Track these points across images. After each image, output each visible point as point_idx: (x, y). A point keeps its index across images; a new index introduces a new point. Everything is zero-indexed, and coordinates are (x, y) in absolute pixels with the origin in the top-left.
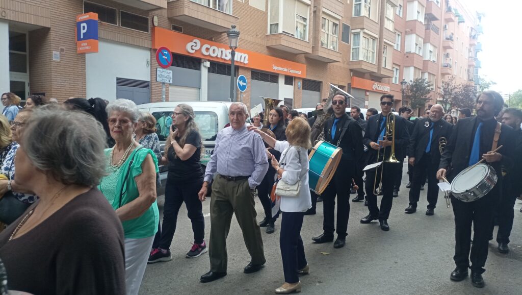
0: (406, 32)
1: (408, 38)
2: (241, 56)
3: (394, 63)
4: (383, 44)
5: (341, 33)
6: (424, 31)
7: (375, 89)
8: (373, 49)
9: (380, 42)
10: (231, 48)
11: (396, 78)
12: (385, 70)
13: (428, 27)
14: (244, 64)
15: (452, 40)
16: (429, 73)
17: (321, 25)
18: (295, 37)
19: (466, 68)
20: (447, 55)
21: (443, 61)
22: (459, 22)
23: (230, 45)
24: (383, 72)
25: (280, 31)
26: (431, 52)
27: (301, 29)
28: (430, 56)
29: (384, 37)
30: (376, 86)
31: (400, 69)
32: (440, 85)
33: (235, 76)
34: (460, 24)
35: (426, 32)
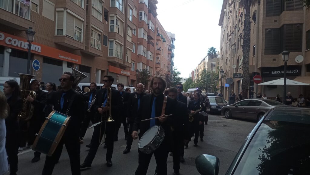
0: (138, 43)
1: (139, 47)
2: (36, 47)
3: (132, 60)
4: (126, 49)
5: (103, 40)
6: (147, 44)
7: (122, 73)
8: (121, 51)
9: (125, 47)
10: (28, 41)
11: (133, 68)
12: (127, 63)
13: (149, 42)
14: (38, 52)
15: (160, 51)
16: (150, 67)
17: (90, 34)
18: (74, 39)
19: (167, 65)
20: (158, 58)
21: (156, 61)
22: (163, 42)
23: (28, 40)
24: (126, 64)
25: (64, 34)
26: (150, 55)
27: (78, 34)
28: (150, 57)
29: (127, 45)
30: (122, 72)
31: (135, 64)
32: (155, 73)
33: (31, 60)
34: (164, 42)
35: (147, 45)
